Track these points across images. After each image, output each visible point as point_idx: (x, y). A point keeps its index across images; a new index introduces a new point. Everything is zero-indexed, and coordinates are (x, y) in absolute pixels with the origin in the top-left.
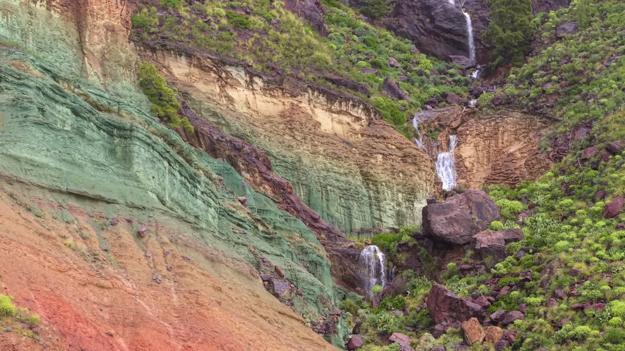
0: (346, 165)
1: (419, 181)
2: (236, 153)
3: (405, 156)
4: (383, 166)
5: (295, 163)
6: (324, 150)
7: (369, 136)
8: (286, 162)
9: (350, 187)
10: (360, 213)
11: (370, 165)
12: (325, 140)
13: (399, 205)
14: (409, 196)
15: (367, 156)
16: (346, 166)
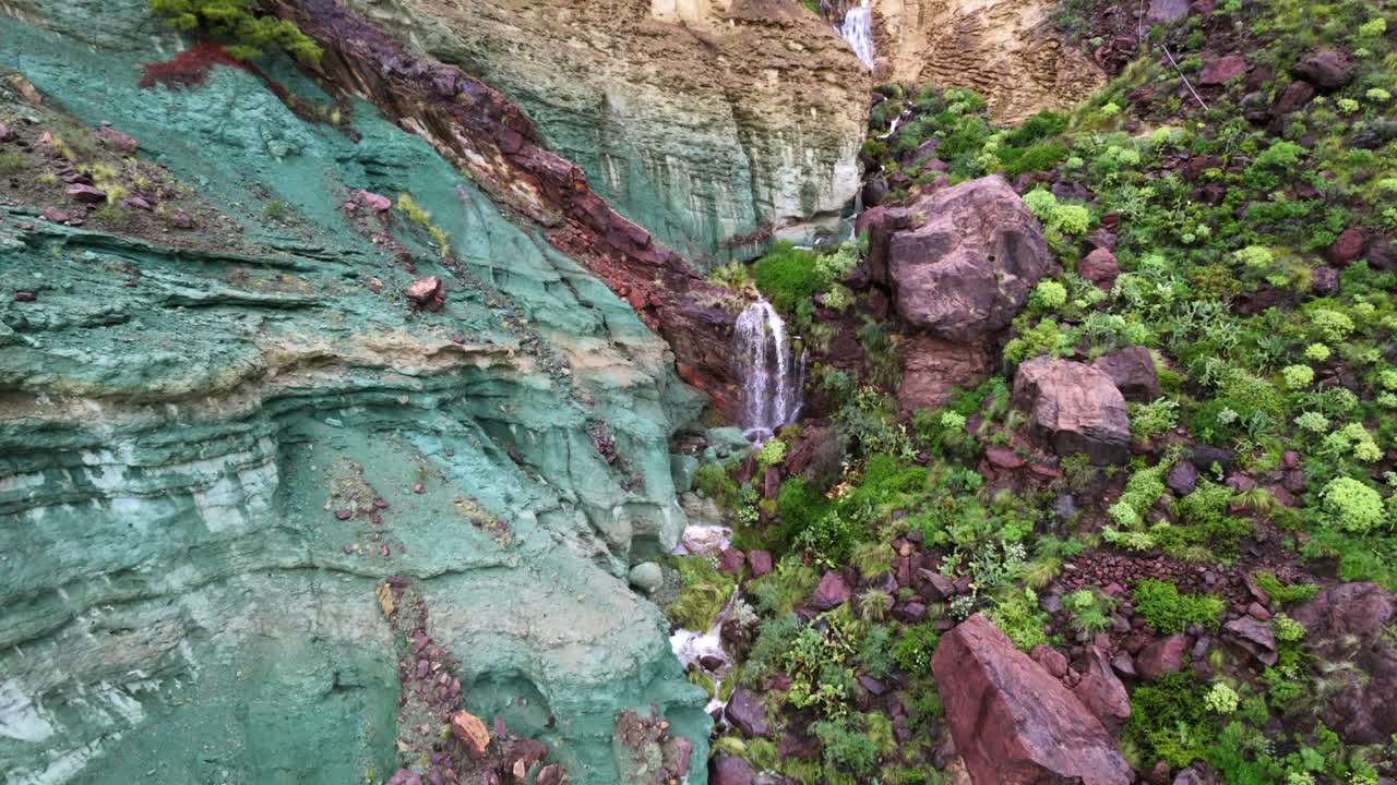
0: (703, 105)
1: (848, 123)
2: (443, 107)
3: (823, 69)
4: (779, 95)
5: (592, 112)
6: (658, 73)
7: (750, 23)
8: (572, 112)
9: (714, 154)
10: (733, 204)
11: (753, 95)
12: (658, 45)
13: (807, 172)
14: (826, 153)
15: (748, 73)
16: (705, 107)
